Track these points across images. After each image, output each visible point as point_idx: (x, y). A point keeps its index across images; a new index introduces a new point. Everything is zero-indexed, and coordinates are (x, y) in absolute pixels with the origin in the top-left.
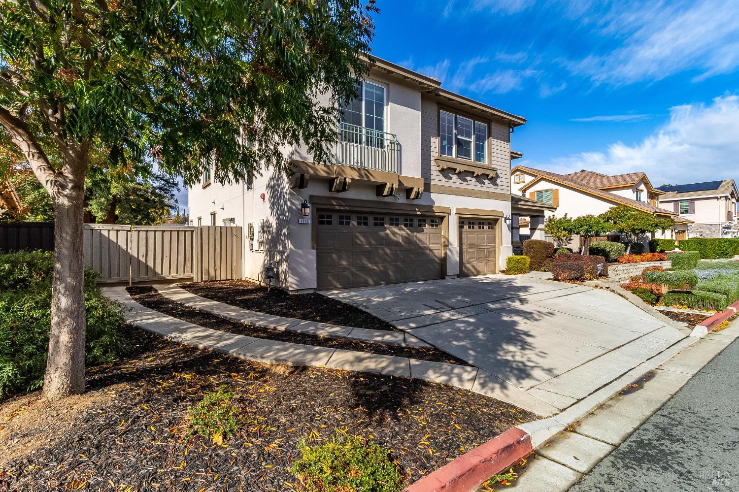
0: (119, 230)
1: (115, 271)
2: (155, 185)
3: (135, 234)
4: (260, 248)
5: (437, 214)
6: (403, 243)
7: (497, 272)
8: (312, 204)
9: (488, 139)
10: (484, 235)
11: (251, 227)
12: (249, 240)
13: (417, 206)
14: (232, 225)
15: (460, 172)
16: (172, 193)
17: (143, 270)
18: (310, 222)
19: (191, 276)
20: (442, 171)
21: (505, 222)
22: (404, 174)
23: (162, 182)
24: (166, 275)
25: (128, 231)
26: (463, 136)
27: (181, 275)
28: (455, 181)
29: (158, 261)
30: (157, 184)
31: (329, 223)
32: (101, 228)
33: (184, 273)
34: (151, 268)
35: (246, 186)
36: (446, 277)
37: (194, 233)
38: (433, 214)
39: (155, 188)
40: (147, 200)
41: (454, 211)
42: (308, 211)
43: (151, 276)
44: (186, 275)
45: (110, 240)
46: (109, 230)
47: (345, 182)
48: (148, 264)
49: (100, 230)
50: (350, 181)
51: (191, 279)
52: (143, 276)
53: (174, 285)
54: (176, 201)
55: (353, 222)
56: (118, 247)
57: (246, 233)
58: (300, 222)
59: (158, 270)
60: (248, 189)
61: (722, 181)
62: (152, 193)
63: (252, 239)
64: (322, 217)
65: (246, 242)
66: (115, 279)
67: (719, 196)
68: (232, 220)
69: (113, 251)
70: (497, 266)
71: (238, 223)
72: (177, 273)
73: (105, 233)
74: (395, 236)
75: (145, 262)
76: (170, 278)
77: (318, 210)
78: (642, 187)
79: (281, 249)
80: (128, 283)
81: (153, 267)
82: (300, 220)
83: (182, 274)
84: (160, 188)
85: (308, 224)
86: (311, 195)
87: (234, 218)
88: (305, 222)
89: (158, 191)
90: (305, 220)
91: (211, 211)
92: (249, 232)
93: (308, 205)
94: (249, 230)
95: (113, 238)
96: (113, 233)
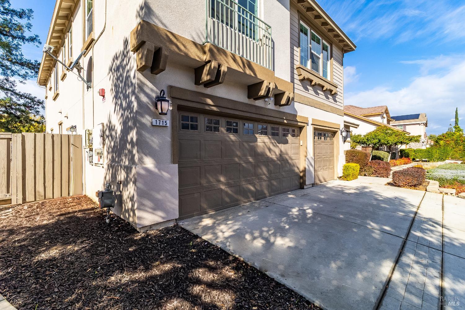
2: (19, 103)
4: (99, 161)
5: (299, 124)
7: (336, 178)
8: (173, 98)
9: (331, 59)
10: (327, 146)
11: (90, 134)
12: (88, 150)
14: (74, 133)
15: (315, 84)
16: (38, 110)
18: (169, 124)
19: (8, 197)
20: (302, 81)
21: (341, 134)
22: (277, 74)
23: (27, 100)
26: (315, 52)
28: (310, 94)
30: (22, 101)
31: (194, 128)
35: (86, 86)
36: (305, 187)
38: (295, 123)
39: (19, 105)
41: (310, 122)
42: (166, 106)
47: (219, 71)
50: (226, 70)
54: (42, 117)
58: (154, 123)
61: (419, 114)
63: (91, 150)
64: (184, 118)
65: (85, 153)
67: (420, 123)
70: (335, 173)
77: (180, 108)
78: (385, 115)
79: (127, 163)
82: (154, 121)
84: (24, 105)
85: (165, 129)
86: (170, 86)
87: (75, 127)
88: (161, 124)
89: (23, 108)
90: (161, 121)
91: (59, 121)
92: (87, 141)
93: (167, 99)
94: (87, 138)
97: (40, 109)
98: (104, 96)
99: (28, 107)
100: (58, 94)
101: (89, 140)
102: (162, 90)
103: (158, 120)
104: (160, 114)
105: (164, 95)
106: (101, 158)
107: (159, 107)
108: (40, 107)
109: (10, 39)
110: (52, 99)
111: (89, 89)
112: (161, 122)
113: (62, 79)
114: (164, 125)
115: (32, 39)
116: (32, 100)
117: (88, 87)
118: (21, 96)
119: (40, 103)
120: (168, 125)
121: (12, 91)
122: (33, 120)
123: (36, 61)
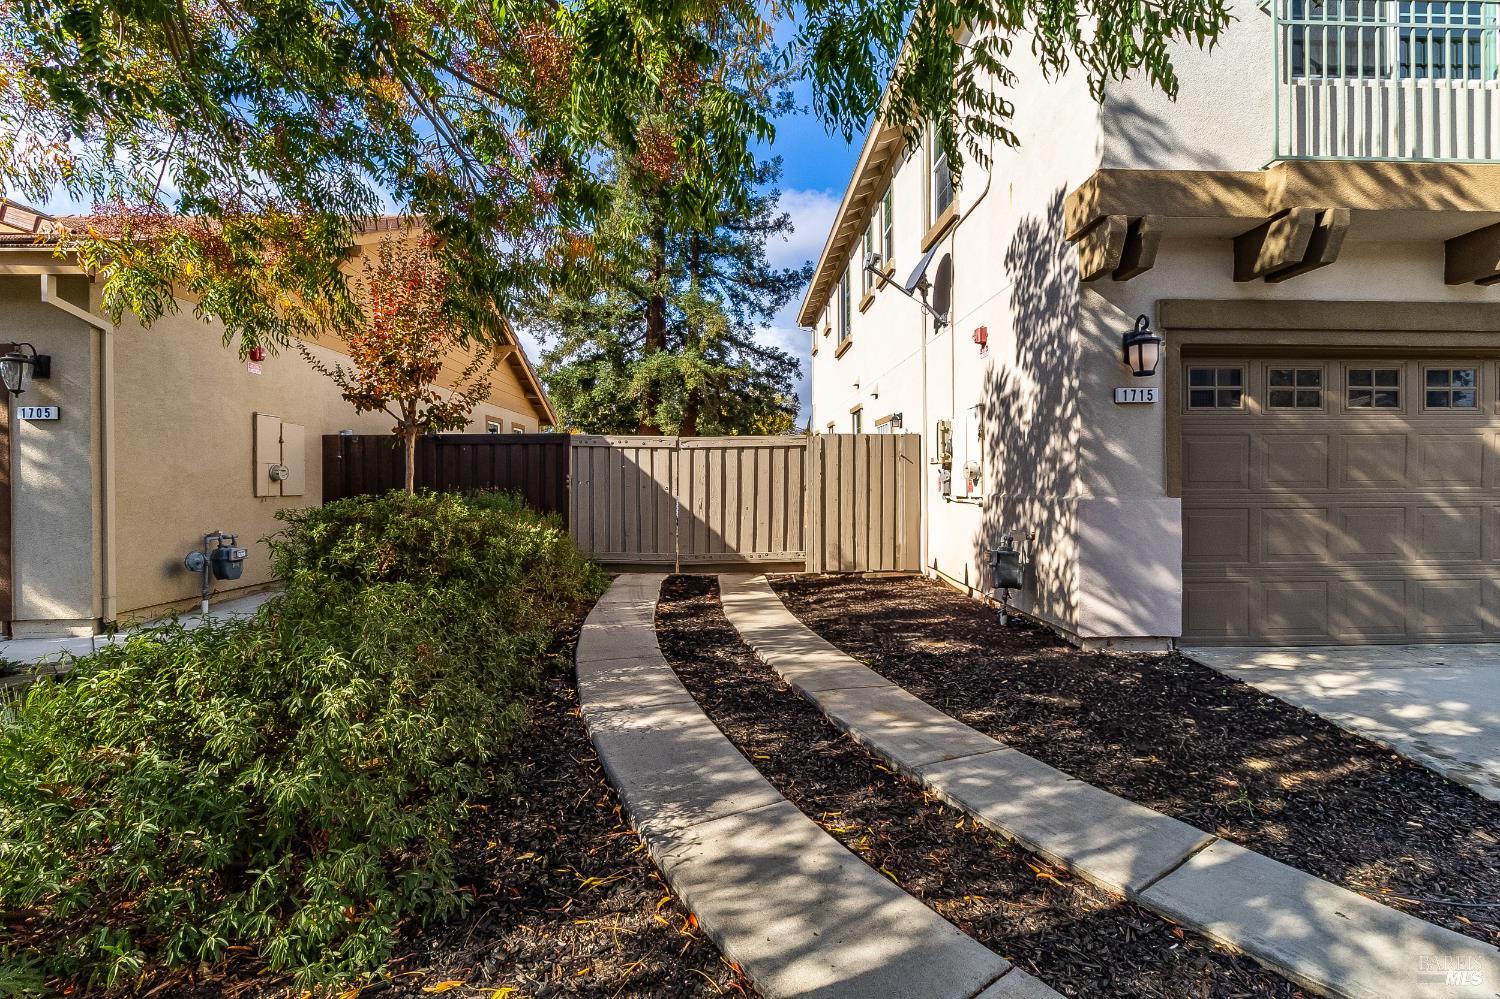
0: (656, 449)
1: (647, 540)
2: (759, 369)
3: (685, 455)
4: (970, 489)
8: (1169, 330)
11: (946, 431)
12: (940, 466)
14: (898, 431)
16: (789, 381)
17: (700, 537)
18: (1157, 396)
19: (800, 559)
23: (771, 362)
24: (746, 551)
25: (671, 450)
27: (778, 555)
29: (731, 519)
30: (763, 366)
31: (1230, 400)
32: (623, 445)
33: (785, 549)
34: (715, 533)
35: (931, 319)
37: (806, 453)
39: (759, 375)
40: (746, 398)
42: (1152, 354)
43: (716, 555)
44: (789, 556)
45: (638, 470)
46: (637, 449)
48: (711, 525)
49: (623, 448)
51: (800, 565)
52: (700, 555)
53: (761, 579)
54: (796, 398)
56: (656, 486)
57: (931, 449)
58: (1120, 398)
59: (731, 541)
60: (937, 327)
62: (755, 385)
63: (947, 467)
64: (1199, 377)
65: (932, 474)
66: (648, 556)
68: (897, 419)
69: (646, 494)
71: (911, 425)
72: (770, 550)
73: (630, 455)
75: (704, 519)
76: (755, 560)
77: (1188, 352)
80: (671, 567)
81: (719, 532)
82: (1120, 392)
83: (780, 550)
84: (768, 374)
85: (1148, 406)
86: (1161, 301)
87: (901, 415)
88: (1138, 399)
89: (764, 380)
90: (1138, 390)
91: (853, 404)
92: (940, 445)
93: (1153, 336)
94: (940, 441)
95: (645, 466)
96: (644, 455)
97: (793, 380)
98: (984, 344)
99: (773, 377)
100: (850, 343)
101: (944, 444)
102: (1142, 316)
103: (1129, 390)
104: (1136, 374)
105: (1146, 326)
106: (976, 484)
107: (1134, 357)
108: (792, 374)
109: (746, 233)
110: (833, 355)
111: (941, 329)
112: (1138, 394)
113: (863, 310)
114: (1145, 400)
115: (779, 225)
116: (779, 359)
117: (938, 325)
118: (761, 354)
119: (794, 364)
120: (1155, 399)
121: (748, 346)
122: (780, 407)
123: (786, 271)
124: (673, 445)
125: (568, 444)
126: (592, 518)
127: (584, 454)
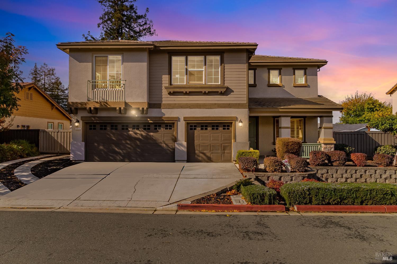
0: (55, 132)
6: (143, 139)
13: (149, 118)
46: (51, 132)
55: (108, 128)
56: (54, 139)
74: (137, 135)
95: (53, 135)
96: (53, 133)
124: (58, 131)
125: (39, 131)
126: (43, 146)
127: (42, 133)
